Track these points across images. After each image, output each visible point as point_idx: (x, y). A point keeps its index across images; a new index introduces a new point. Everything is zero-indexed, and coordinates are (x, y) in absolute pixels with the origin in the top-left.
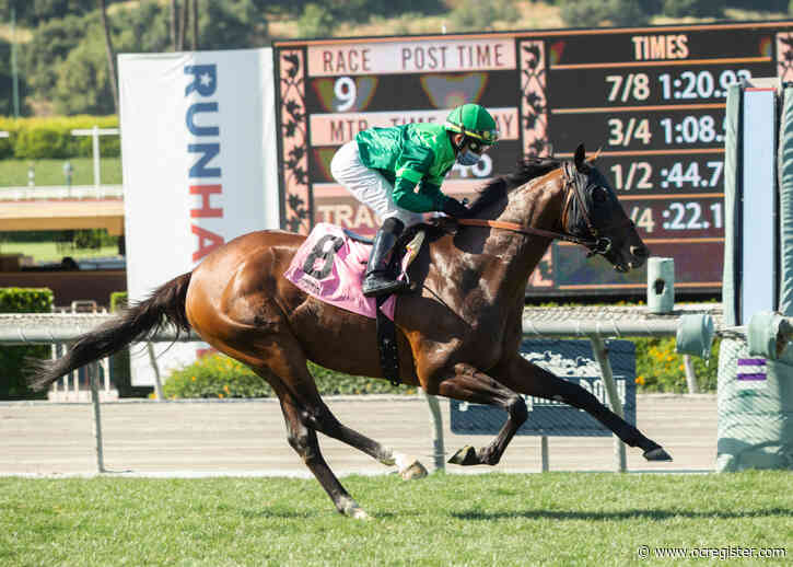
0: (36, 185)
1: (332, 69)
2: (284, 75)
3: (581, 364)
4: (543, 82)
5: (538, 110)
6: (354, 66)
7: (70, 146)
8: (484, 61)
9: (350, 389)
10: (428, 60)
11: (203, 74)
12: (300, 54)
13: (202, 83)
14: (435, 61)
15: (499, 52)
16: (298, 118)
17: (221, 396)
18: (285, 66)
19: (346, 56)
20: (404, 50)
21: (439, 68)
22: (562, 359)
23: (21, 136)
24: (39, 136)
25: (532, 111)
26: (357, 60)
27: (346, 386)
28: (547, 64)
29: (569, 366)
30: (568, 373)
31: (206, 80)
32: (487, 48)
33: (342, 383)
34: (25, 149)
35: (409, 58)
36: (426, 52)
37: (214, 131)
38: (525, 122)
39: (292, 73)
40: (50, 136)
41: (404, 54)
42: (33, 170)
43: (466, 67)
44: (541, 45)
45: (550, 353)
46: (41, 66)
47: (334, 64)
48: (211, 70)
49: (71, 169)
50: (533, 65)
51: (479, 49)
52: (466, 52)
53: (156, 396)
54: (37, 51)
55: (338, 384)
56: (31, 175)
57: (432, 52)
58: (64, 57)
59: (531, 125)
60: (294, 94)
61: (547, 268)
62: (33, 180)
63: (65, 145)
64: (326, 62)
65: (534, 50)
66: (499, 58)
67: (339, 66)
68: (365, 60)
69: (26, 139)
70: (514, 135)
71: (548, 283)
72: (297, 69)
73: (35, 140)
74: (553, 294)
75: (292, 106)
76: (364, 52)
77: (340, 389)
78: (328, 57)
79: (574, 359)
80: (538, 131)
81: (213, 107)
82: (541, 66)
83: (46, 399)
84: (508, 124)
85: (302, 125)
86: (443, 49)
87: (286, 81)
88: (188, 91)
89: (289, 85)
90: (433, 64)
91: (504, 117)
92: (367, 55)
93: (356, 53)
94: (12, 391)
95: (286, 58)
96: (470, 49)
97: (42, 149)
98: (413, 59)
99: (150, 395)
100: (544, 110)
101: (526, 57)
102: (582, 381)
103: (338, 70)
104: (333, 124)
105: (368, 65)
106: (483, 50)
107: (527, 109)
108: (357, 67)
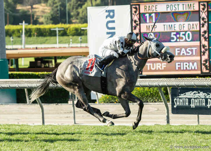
0: (72, 43)
1: (147, 11)
2: (133, 12)
3: (208, 94)
4: (206, 14)
5: (205, 22)
6: (153, 10)
7: (82, 32)
8: (190, 8)
9: (151, 101)
10: (174, 8)
11: (111, 12)
12: (138, 7)
13: (111, 15)
14: (176, 8)
15: (194, 6)
16: (137, 25)
17: (115, 102)
18: (134, 10)
19: (151, 7)
20: (167, 5)
21: (177, 10)
22: (203, 93)
23: (69, 29)
24: (74, 29)
25: (204, 23)
26: (154, 8)
27: (150, 100)
28: (208, 9)
29: (205, 95)
30: (205, 97)
31: (111, 14)
32: (191, 5)
33: (149, 99)
34: (69, 33)
35: (168, 7)
36: (173, 6)
37: (114, 28)
38: (201, 26)
39: (135, 12)
40: (76, 30)
41: (167, 6)
42: (72, 39)
43: (185, 10)
44: (206, 4)
45: (199, 91)
46: (75, 10)
47: (147, 9)
48: (113, 11)
49: (81, 38)
50: (203, 9)
51: (188, 5)
52: (185, 6)
53: (97, 102)
54: (73, 5)
55: (148, 99)
56: (71, 40)
57: (175, 6)
58: (81, 7)
59: (203, 26)
60: (136, 18)
61: (207, 67)
62: (72, 41)
63: (81, 32)
64: (145, 9)
65: (204, 5)
66: (194, 7)
67: (149, 10)
68: (156, 8)
69: (70, 30)
70: (198, 29)
71: (208, 71)
72: (137, 11)
73: (72, 30)
74: (209, 74)
75: (135, 21)
76: (156, 6)
77: (148, 101)
78: (146, 7)
79: (206, 93)
80: (205, 28)
81: (114, 22)
82: (206, 9)
83: (68, 103)
84: (196, 26)
85: (138, 27)
86: (178, 5)
87: (134, 14)
88: (107, 17)
89: (135, 15)
90: (175, 9)
91: (195, 24)
92: (157, 7)
93: (154, 6)
94: (58, 101)
95: (134, 8)
96: (186, 5)
97: (74, 33)
98: (170, 8)
99: (96, 102)
100: (207, 22)
101: (202, 7)
102: (209, 99)
103: (148, 11)
104: (147, 26)
105: (157, 9)
106: (189, 5)
107: (202, 22)
108: (154, 10)
